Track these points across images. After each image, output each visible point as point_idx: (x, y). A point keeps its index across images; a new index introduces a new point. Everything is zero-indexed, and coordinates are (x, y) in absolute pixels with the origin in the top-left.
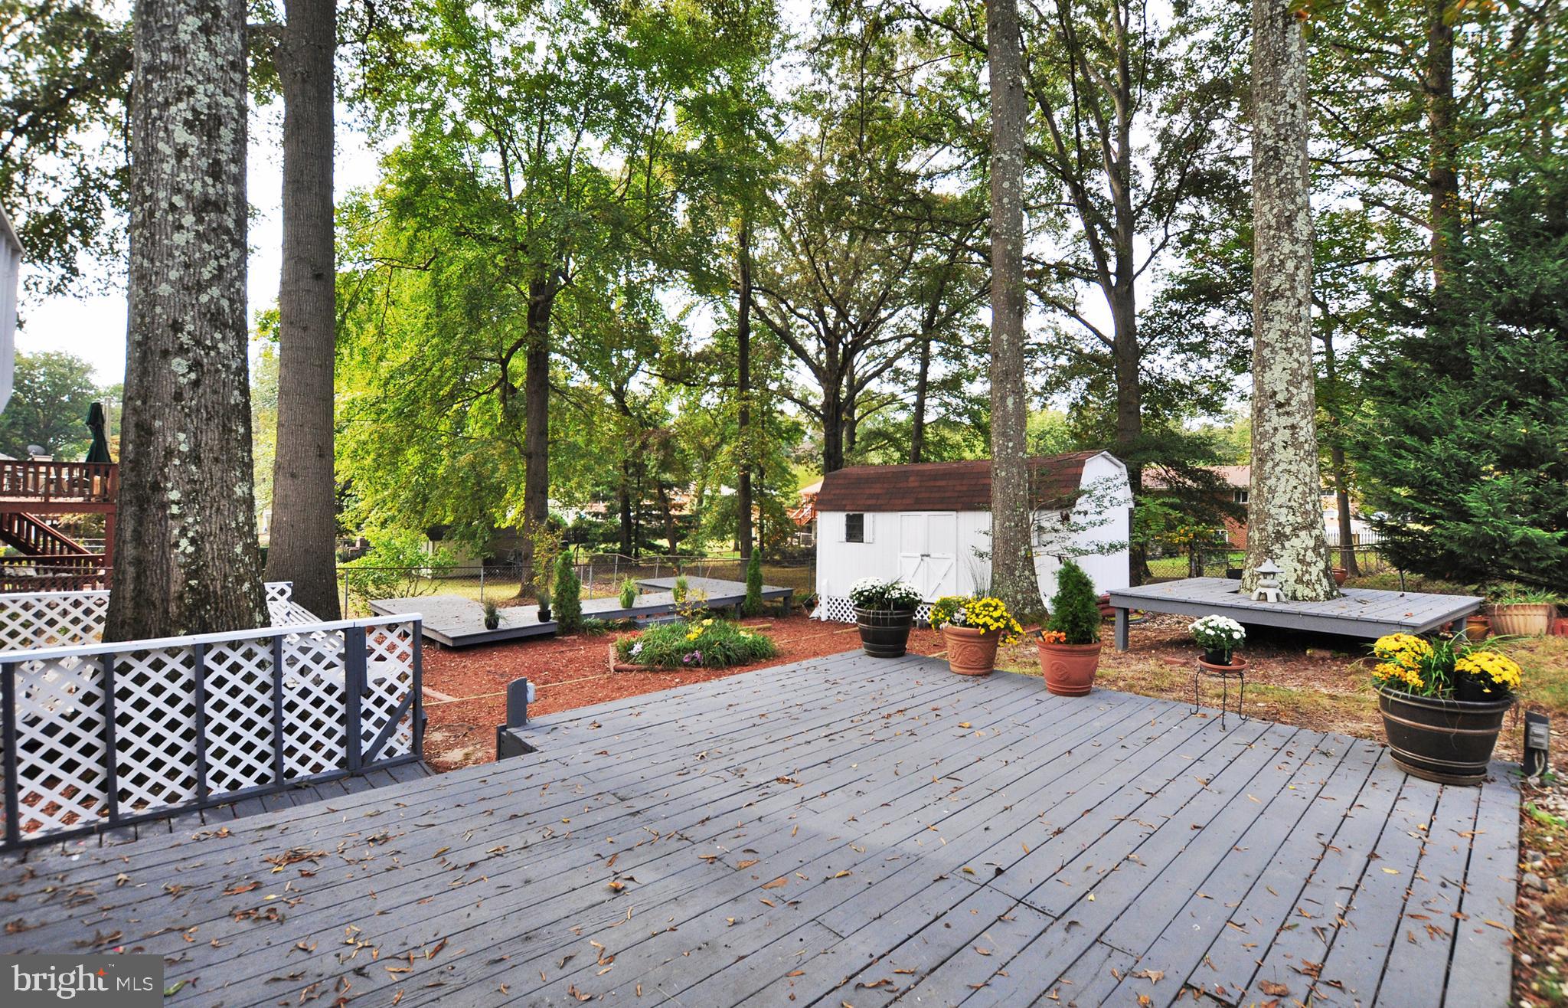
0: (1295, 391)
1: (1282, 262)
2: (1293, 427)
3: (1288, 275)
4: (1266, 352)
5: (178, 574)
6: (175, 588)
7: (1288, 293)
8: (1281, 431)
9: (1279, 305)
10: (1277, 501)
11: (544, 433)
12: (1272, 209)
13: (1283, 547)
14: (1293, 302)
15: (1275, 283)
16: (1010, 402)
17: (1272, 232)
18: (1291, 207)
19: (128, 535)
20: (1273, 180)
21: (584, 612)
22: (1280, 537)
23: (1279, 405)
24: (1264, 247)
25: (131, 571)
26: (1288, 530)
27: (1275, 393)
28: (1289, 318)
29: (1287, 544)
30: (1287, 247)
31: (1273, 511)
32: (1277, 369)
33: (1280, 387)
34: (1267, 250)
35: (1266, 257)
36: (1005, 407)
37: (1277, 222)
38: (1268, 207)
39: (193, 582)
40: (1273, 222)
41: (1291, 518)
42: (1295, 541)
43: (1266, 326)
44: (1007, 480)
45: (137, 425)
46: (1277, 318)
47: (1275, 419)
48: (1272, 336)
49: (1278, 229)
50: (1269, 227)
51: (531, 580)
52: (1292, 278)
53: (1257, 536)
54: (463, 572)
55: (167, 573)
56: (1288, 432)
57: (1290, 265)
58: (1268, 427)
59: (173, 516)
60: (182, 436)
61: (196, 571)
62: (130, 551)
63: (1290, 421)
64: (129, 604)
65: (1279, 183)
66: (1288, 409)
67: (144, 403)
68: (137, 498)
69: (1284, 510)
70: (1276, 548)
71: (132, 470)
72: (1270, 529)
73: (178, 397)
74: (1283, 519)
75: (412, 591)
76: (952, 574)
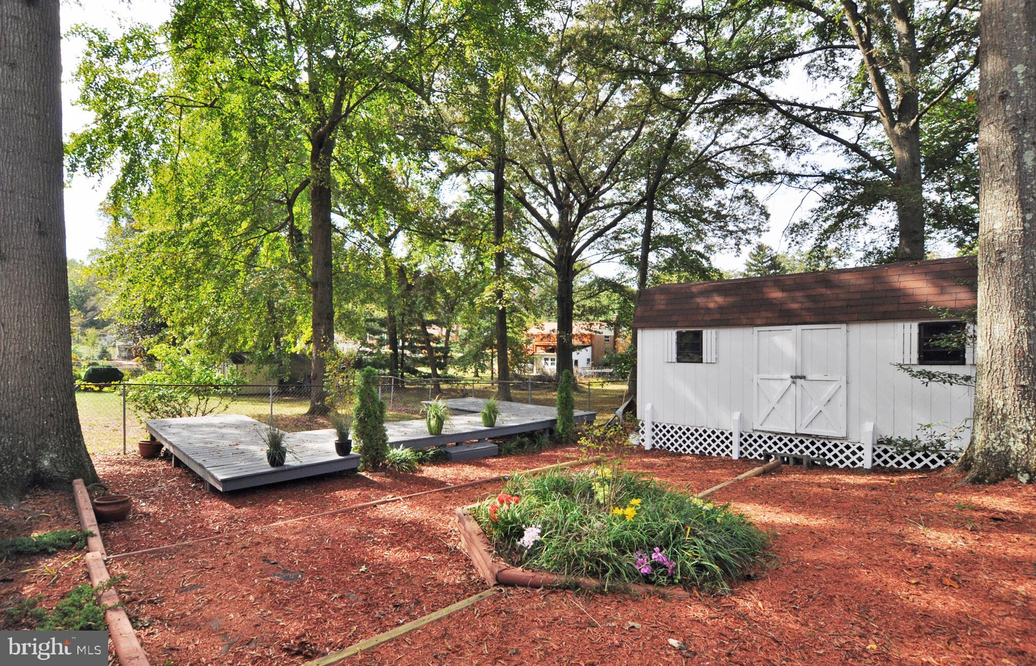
11: (328, 264)
21: (391, 440)
51: (323, 400)
54: (256, 390)
75: (202, 408)
76: (841, 398)
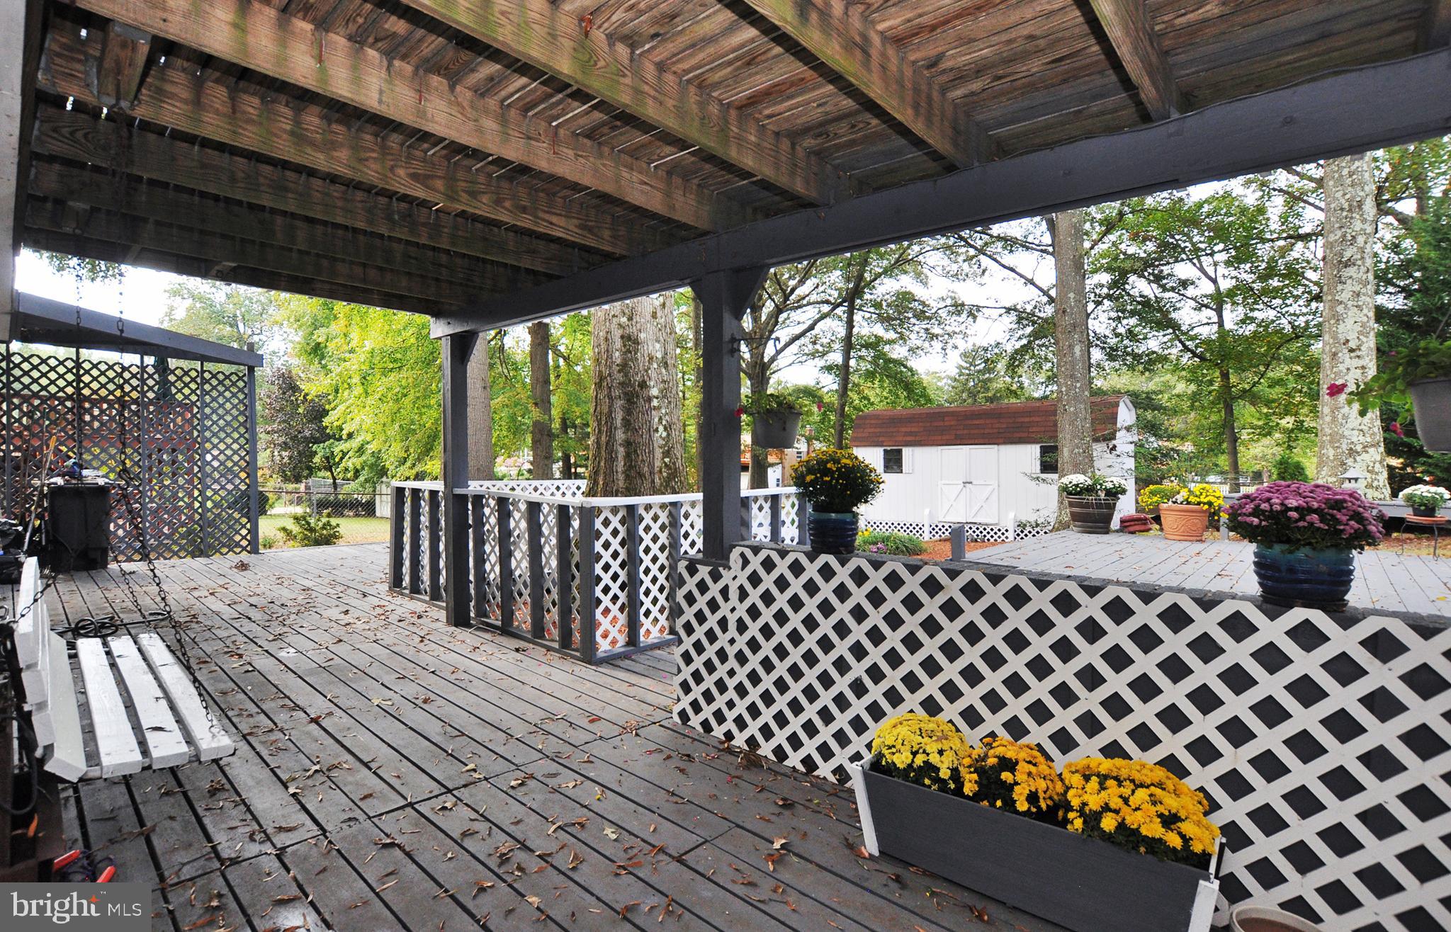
0: (1364, 339)
1: (1354, 237)
2: (1363, 368)
3: (1358, 248)
4: (1340, 309)
5: (658, 453)
6: (658, 463)
7: (1359, 263)
8: (1353, 370)
9: (1351, 271)
10: (1350, 425)
12: (1345, 194)
13: (1355, 461)
14: (1363, 269)
15: (1347, 254)
16: (1077, 349)
17: (1345, 214)
18: (1362, 194)
19: (619, 422)
20: (1345, 172)
22: (1352, 452)
23: (1352, 351)
24: (1337, 225)
25: (621, 451)
26: (1359, 448)
27: (1348, 341)
28: (1360, 281)
29: (1358, 458)
30: (1358, 225)
31: (1346, 433)
32: (1350, 322)
33: (1352, 336)
34: (1341, 228)
35: (1339, 233)
36: (1073, 354)
37: (1350, 206)
38: (1341, 193)
39: (667, 460)
40: (1346, 206)
41: (1361, 438)
42: (1364, 456)
43: (1340, 287)
44: (1076, 414)
45: (622, 337)
46: (1349, 281)
47: (1348, 361)
48: (1345, 296)
49: (1350, 210)
50: (1342, 209)
52: (1362, 250)
53: (1331, 453)
55: (652, 452)
56: (1359, 371)
57: (1361, 240)
58: (1342, 367)
59: (655, 408)
60: (658, 346)
61: (668, 451)
62: (620, 435)
63: (1360, 363)
64: (621, 477)
65: (1351, 174)
66: (1358, 353)
67: (630, 319)
68: (626, 394)
69: (1356, 433)
70: (1350, 461)
71: (619, 371)
72: (1344, 447)
73: (654, 315)
74: (1355, 439)
76: (994, 497)
